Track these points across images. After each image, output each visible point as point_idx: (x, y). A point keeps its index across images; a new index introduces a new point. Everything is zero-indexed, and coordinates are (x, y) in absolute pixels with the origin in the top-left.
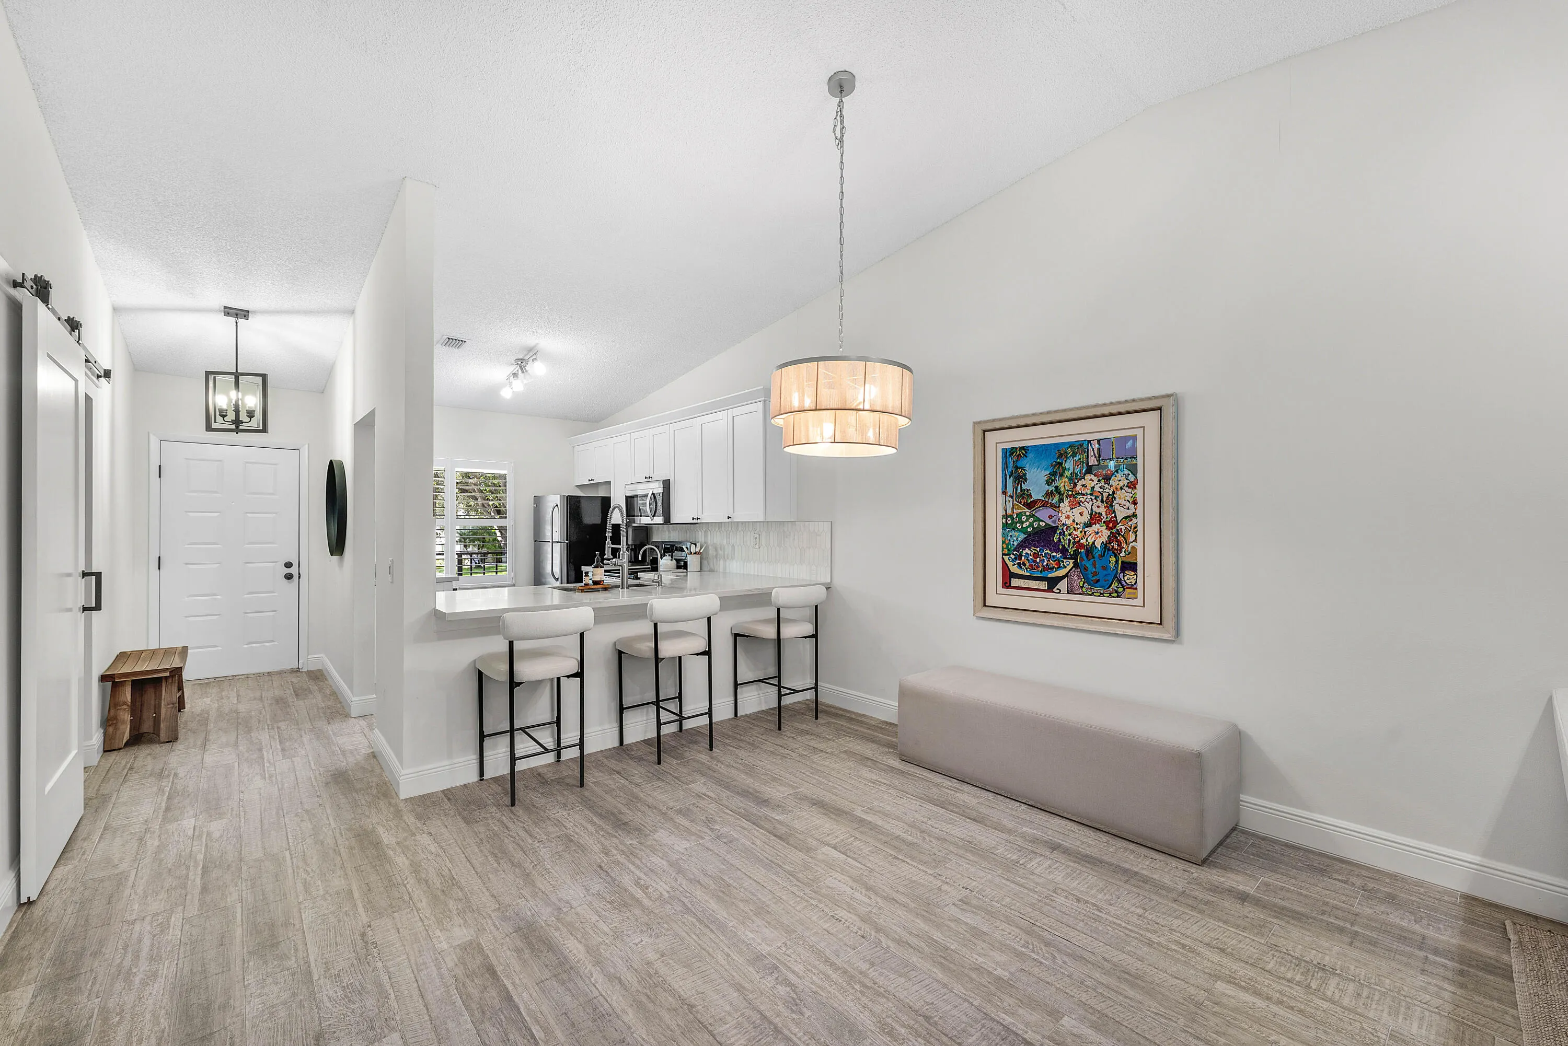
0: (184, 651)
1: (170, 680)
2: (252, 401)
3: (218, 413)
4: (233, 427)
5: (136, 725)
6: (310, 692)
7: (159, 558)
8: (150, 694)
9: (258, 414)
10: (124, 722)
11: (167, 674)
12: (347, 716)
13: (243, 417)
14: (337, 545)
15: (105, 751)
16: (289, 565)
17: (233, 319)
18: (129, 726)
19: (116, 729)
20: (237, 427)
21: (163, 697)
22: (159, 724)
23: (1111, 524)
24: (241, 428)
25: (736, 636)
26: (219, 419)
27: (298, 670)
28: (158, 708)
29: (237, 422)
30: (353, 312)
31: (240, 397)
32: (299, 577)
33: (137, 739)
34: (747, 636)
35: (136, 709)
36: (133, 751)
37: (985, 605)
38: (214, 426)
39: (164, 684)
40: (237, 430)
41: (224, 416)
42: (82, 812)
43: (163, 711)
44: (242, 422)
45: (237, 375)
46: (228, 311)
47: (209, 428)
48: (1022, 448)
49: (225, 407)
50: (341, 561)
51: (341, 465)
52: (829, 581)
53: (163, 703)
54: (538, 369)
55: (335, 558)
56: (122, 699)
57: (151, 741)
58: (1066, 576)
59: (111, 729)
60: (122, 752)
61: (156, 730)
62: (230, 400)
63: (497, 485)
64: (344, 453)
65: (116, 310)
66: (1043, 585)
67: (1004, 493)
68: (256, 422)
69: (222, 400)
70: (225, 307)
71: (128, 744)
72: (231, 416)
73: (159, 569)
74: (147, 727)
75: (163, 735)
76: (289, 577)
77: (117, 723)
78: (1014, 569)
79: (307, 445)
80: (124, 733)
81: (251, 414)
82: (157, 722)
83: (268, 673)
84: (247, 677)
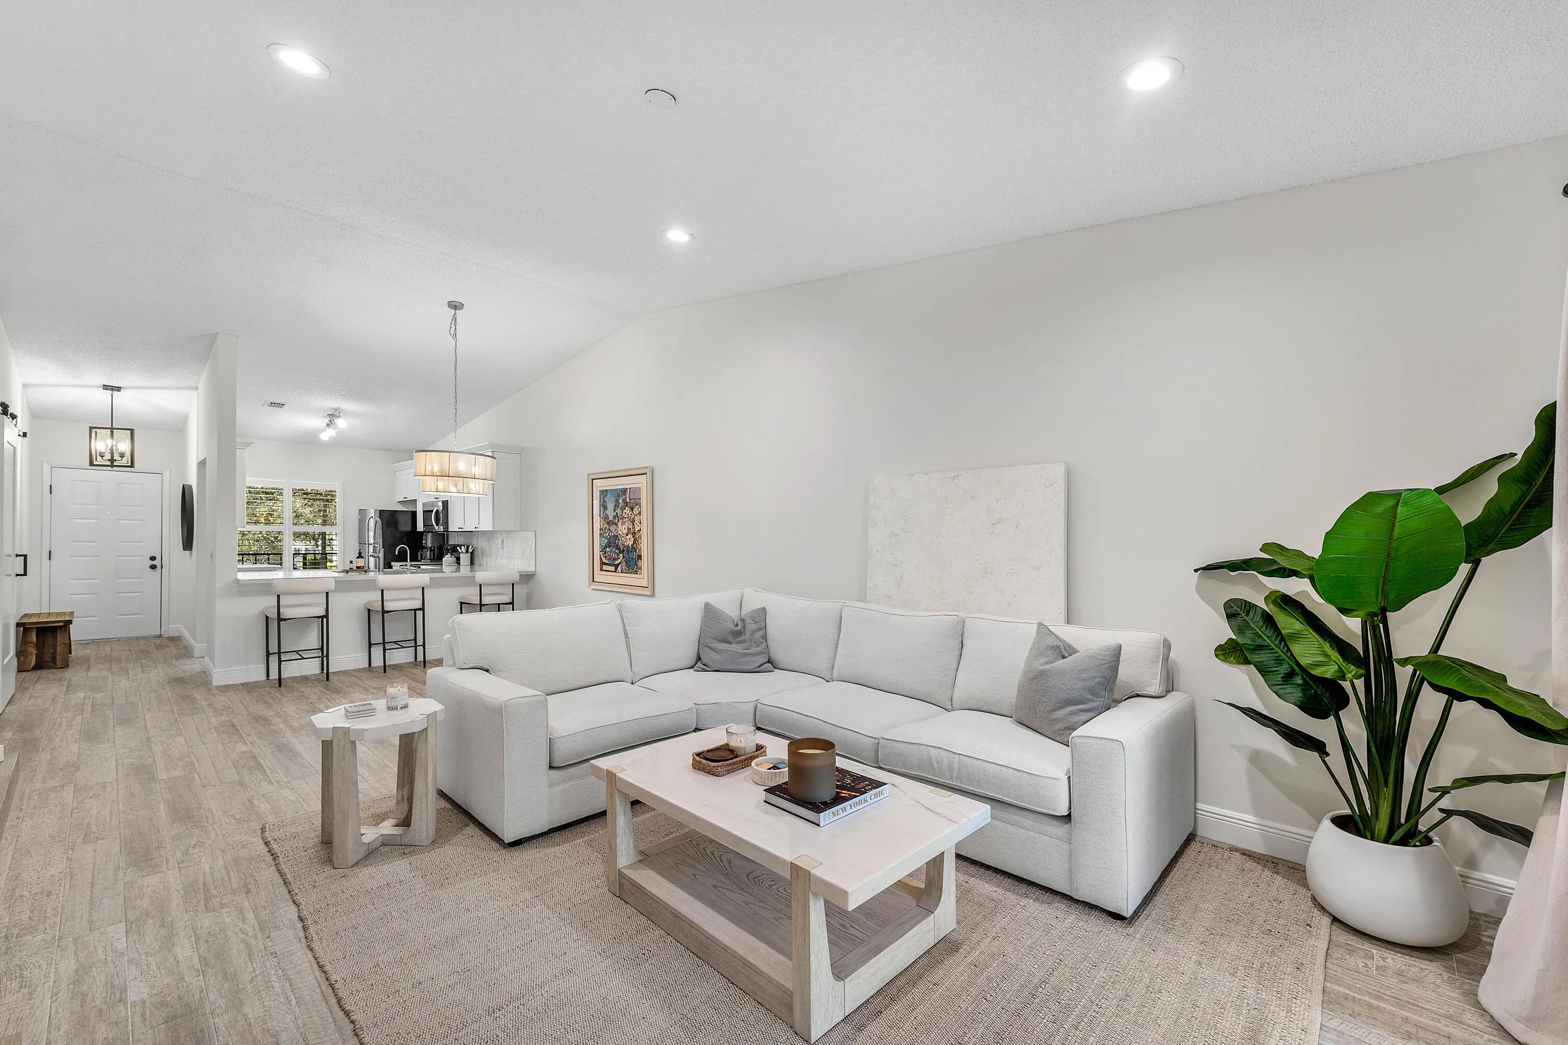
0: (72, 613)
1: (63, 629)
2: (124, 446)
3: (98, 454)
4: (110, 464)
5: (39, 657)
6: (168, 646)
7: (50, 551)
8: (49, 640)
9: (128, 455)
10: (31, 654)
11: (62, 624)
12: (192, 657)
13: (116, 457)
14: (188, 543)
15: (18, 672)
16: (153, 558)
17: (110, 392)
18: (35, 657)
19: (26, 658)
20: (112, 463)
21: (58, 640)
22: (56, 657)
23: (634, 534)
24: (114, 464)
25: (462, 603)
26: (99, 458)
27: (160, 636)
28: (54, 647)
29: (112, 460)
30: (197, 388)
31: (114, 443)
32: (162, 568)
33: (39, 666)
34: (469, 604)
35: (39, 646)
36: (37, 673)
37: (593, 581)
38: (95, 463)
39: (59, 631)
40: (112, 466)
41: (102, 457)
42: (14, 691)
43: (58, 648)
44: (116, 460)
45: (112, 429)
46: (106, 387)
47: (91, 464)
48: (606, 490)
49: (103, 450)
50: (191, 554)
51: (190, 487)
52: (534, 570)
53: (58, 644)
54: (341, 423)
55: (188, 552)
56: (29, 639)
57: (49, 668)
58: (620, 563)
59: (22, 658)
60: (30, 672)
61: (54, 661)
62: (107, 446)
63: (327, 498)
64: (192, 480)
65: (24, 385)
66: (613, 568)
67: (600, 516)
68: (125, 461)
69: (101, 445)
70: (104, 385)
71: (34, 668)
72: (108, 456)
73: (50, 559)
74: (47, 658)
75: (59, 663)
76: (153, 567)
77: (26, 654)
78: (604, 560)
79: (168, 471)
80: (32, 660)
81: (122, 456)
82: (54, 655)
83: (136, 637)
84: (119, 640)
